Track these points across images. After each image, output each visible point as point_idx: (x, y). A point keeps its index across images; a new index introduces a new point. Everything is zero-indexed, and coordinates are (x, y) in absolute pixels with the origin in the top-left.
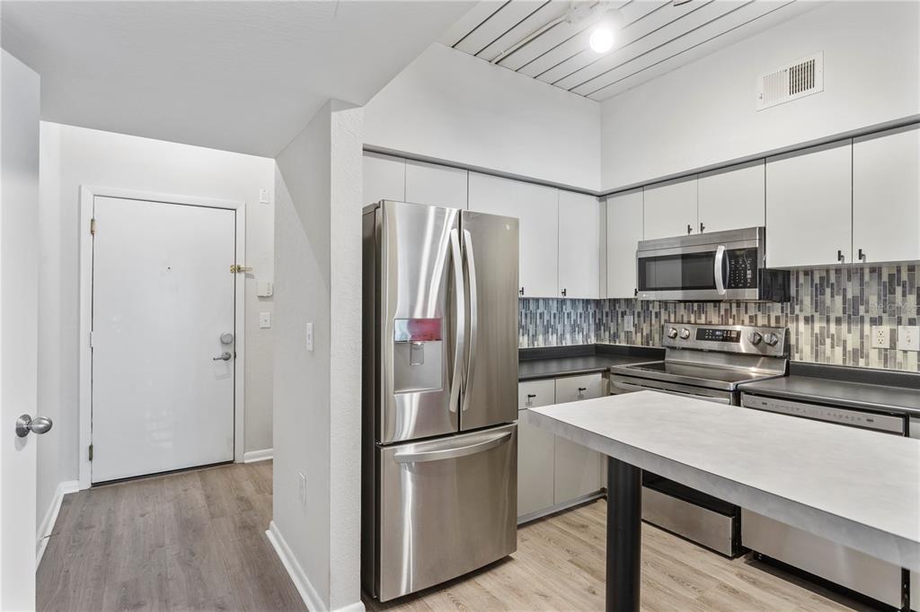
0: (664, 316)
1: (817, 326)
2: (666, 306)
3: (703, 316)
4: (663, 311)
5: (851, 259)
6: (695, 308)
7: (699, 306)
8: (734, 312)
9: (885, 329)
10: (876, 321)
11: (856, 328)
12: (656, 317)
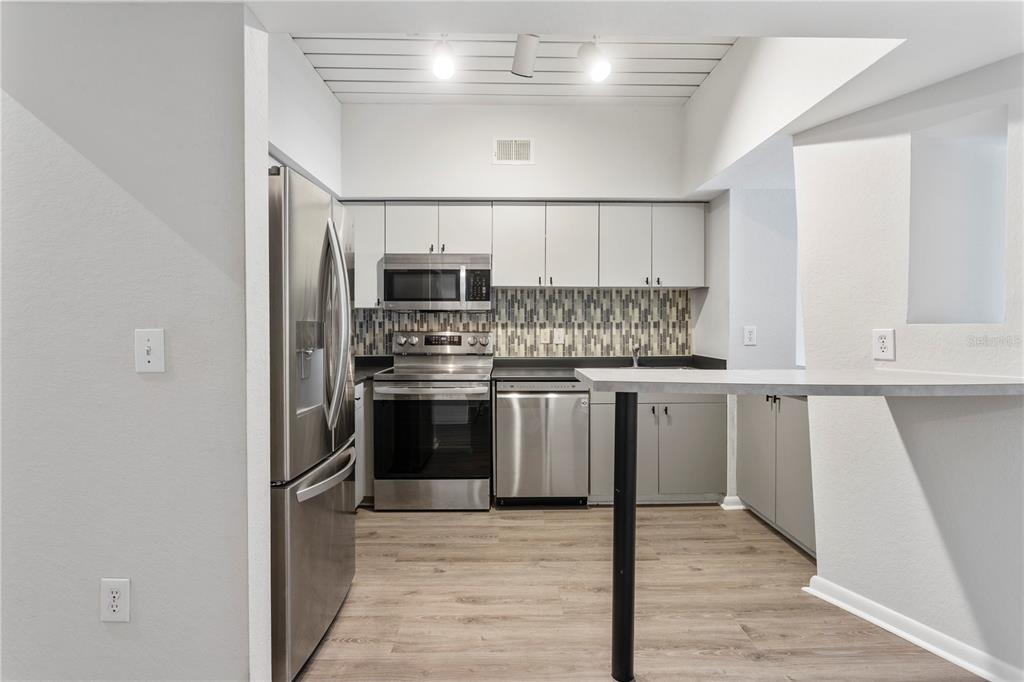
0: (388, 326)
1: (510, 330)
2: (390, 316)
3: (425, 325)
4: (386, 320)
5: (546, 284)
6: (418, 318)
7: (421, 316)
8: (451, 321)
9: (547, 330)
10: (543, 326)
11: (532, 331)
12: (380, 327)
